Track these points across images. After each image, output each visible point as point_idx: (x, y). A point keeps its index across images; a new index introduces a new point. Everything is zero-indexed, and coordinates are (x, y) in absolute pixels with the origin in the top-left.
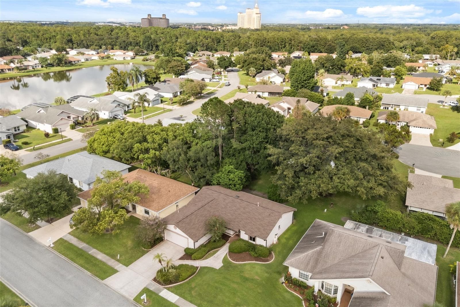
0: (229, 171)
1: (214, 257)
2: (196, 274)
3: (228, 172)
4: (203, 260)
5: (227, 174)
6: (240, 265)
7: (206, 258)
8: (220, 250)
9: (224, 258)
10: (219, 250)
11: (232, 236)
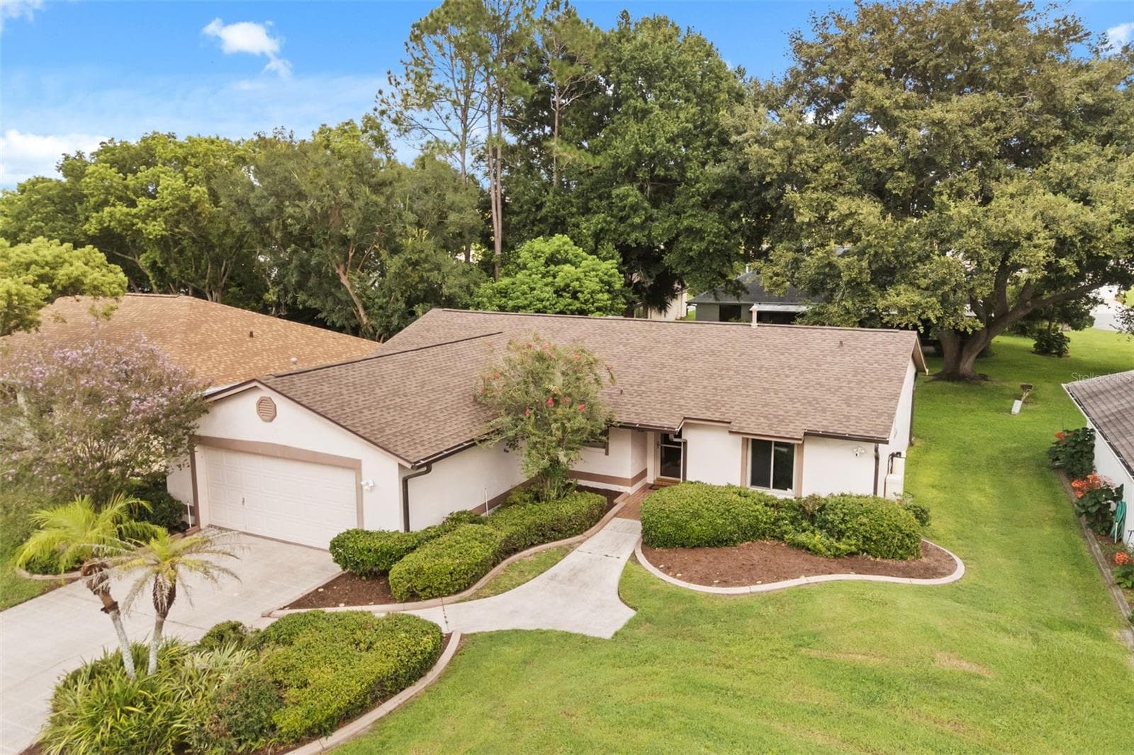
0: (553, 255)
1: (553, 578)
2: (431, 676)
3: (547, 264)
4: (478, 596)
5: (542, 269)
6: (768, 599)
7: (498, 589)
8: (582, 547)
9: (626, 574)
10: (571, 548)
11: (628, 490)
